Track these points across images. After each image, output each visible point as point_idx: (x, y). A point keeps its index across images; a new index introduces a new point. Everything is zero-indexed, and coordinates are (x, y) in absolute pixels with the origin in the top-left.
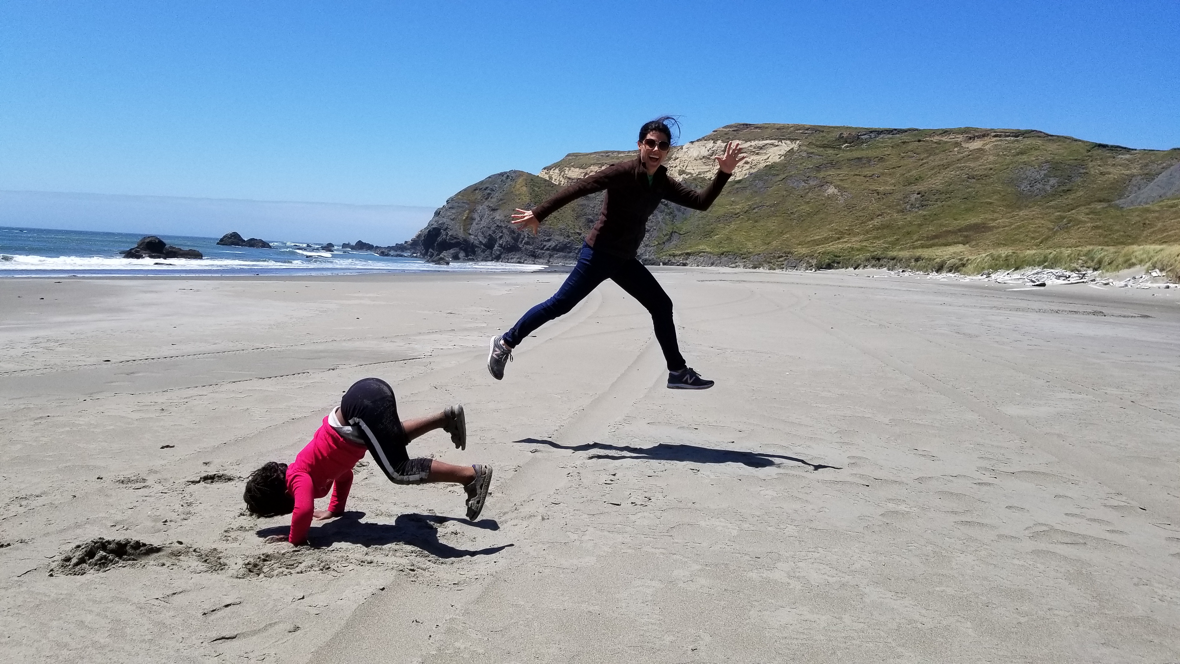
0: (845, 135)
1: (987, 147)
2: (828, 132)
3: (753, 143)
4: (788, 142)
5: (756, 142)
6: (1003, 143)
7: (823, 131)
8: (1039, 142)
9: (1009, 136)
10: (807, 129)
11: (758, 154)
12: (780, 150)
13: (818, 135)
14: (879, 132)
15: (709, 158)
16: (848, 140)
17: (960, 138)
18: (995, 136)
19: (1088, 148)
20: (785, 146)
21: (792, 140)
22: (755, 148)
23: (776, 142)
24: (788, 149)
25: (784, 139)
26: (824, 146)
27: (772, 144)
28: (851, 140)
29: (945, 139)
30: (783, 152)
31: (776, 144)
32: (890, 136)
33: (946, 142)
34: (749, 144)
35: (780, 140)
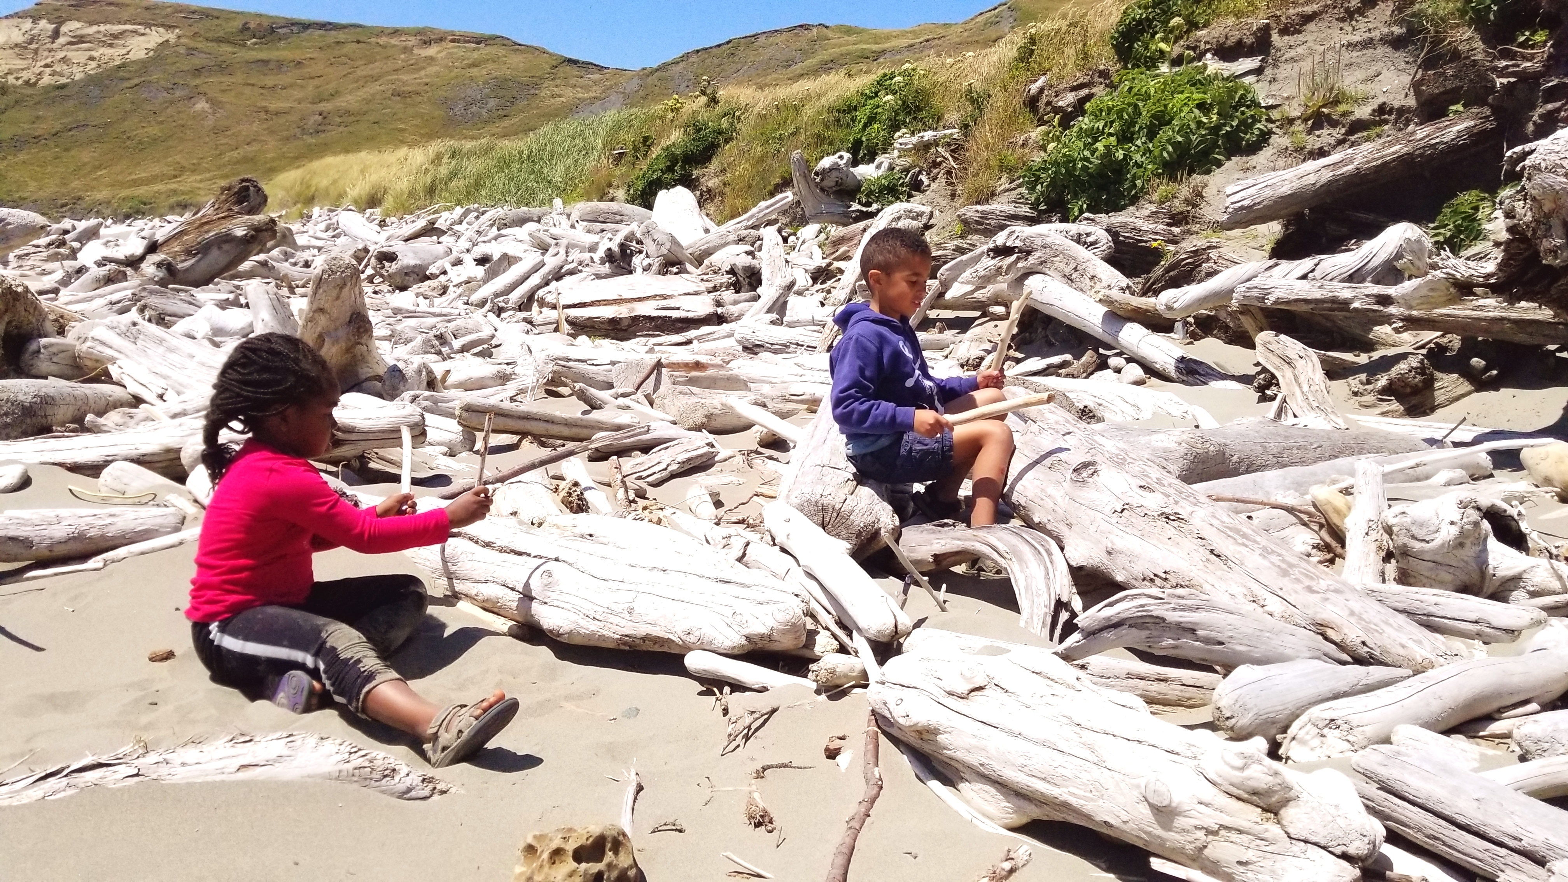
0: (252, 25)
1: (439, 56)
2: (228, 20)
3: (102, 28)
4: (161, 30)
5: (108, 27)
6: (458, 50)
7: (218, 18)
8: (502, 51)
9: (469, 42)
10: (193, 12)
11: (111, 45)
12: (149, 42)
13: (208, 23)
14: (306, 26)
15: (26, 48)
16: (257, 34)
17: (413, 41)
18: (453, 41)
19: (554, 63)
20: (155, 37)
21: (169, 27)
22: (105, 36)
23: (141, 29)
24: (160, 40)
25: (155, 25)
26: (219, 40)
27: (135, 32)
28: (262, 34)
29: (394, 41)
30: (152, 45)
31: (142, 31)
32: (322, 32)
33: (394, 46)
34: (95, 28)
35: (149, 25)
